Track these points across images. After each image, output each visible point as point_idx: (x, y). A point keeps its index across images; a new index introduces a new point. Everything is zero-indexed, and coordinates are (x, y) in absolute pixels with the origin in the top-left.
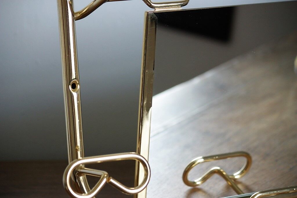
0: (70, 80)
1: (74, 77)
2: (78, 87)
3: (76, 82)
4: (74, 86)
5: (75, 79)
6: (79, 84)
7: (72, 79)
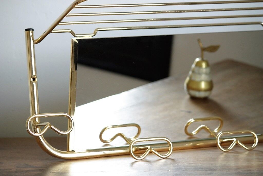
0: (32, 76)
1: (34, 74)
2: (36, 79)
3: (35, 77)
4: (34, 79)
5: (35, 75)
6: (36, 78)
7: (33, 75)
